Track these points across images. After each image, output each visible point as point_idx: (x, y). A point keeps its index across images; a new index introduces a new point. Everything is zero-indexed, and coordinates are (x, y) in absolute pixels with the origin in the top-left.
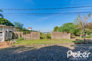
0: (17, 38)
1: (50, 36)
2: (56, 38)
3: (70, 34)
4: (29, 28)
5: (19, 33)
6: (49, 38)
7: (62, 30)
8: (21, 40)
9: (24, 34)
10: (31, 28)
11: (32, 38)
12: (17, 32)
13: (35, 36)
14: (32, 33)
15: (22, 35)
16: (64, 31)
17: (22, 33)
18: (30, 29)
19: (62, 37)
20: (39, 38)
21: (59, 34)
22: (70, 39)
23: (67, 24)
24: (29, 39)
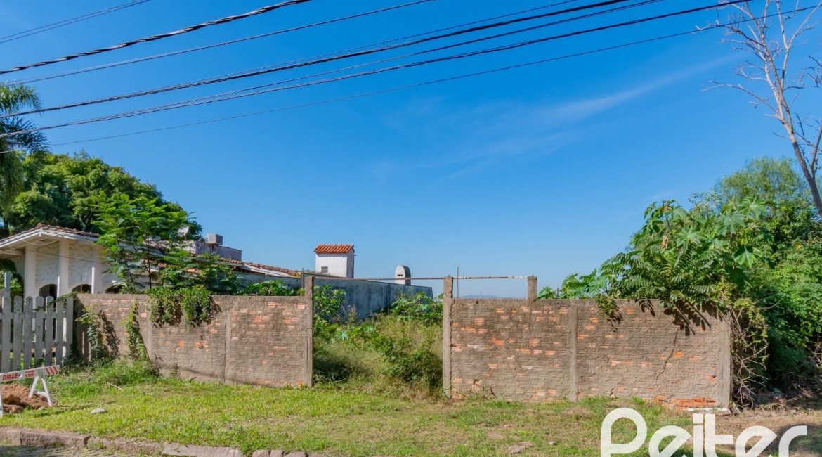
2: (508, 391)
3: (718, 335)
5: (118, 308)
10: (347, 252)
15: (147, 330)
17: (147, 305)
20: (304, 375)
24: (206, 379)
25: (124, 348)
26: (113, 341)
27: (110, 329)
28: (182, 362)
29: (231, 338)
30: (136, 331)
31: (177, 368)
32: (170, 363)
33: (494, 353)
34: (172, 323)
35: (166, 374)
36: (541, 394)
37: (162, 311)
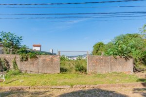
0: (6, 69)
1: (83, 65)
2: (99, 72)
3: (131, 61)
4: (34, 46)
5: (10, 57)
6: (81, 69)
7: (111, 53)
8: (15, 74)
9: (22, 60)
10: (40, 46)
11: (40, 71)
12: (8, 57)
13: (48, 66)
14: (41, 58)
15: (18, 63)
16: (116, 54)
17: (19, 57)
18: (38, 49)
19: (111, 69)
20: (59, 71)
21: (106, 61)
22: (132, 73)
23: (124, 38)
24: (34, 73)
25: (12, 67)
26: (8, 65)
27: (7, 62)
28: (28, 69)
29: (41, 64)
30: (15, 63)
31: (26, 71)
32: (24, 70)
33: (96, 65)
34: (25, 61)
35: (23, 72)
36: (104, 72)
37: (23, 58)
